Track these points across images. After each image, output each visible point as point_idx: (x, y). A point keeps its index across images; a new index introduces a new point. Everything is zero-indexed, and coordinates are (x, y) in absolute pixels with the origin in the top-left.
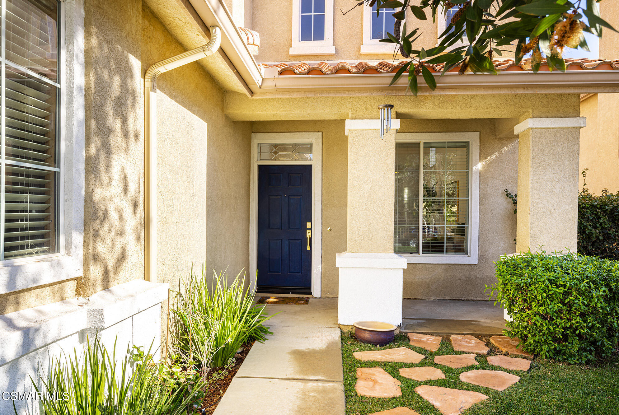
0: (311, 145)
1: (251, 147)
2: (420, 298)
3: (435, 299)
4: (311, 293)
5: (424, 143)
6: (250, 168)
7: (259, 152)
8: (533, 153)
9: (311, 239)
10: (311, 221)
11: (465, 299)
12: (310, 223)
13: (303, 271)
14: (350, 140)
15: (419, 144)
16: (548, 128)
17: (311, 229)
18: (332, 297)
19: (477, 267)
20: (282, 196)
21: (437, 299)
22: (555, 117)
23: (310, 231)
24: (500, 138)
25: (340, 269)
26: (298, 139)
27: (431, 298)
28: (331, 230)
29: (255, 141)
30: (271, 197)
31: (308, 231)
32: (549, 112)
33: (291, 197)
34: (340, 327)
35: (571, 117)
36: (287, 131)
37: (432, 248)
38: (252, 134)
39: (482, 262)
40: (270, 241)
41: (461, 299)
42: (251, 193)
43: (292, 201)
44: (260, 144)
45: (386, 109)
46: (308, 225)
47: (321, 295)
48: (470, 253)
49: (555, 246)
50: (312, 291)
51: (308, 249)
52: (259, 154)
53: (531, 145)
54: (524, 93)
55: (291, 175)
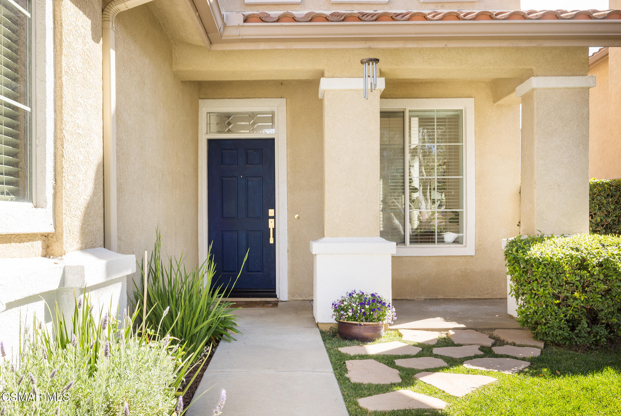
0: (273, 113)
1: (198, 116)
2: (408, 298)
3: (425, 299)
4: (276, 296)
5: (410, 111)
6: (198, 143)
7: (208, 123)
8: (537, 117)
9: (274, 230)
10: (274, 207)
11: (461, 298)
12: (273, 210)
13: (264, 270)
14: (326, 103)
15: (403, 112)
16: (553, 89)
17: (274, 217)
18: (302, 300)
19: (474, 259)
20: (237, 177)
21: (429, 299)
22: (562, 76)
23: (273, 220)
24: (499, 105)
25: (318, 257)
26: (257, 106)
27: (421, 297)
28: (299, 218)
29: (203, 109)
30: (224, 179)
31: (270, 220)
32: (554, 69)
33: (249, 179)
34: (318, 327)
35: (579, 75)
36: (244, 97)
37: (421, 239)
38: (200, 100)
39: (480, 252)
40: (223, 233)
41: (455, 298)
42: (199, 174)
43: (250, 183)
44: (210, 113)
45: (371, 63)
46: (271, 212)
47: (288, 297)
48: (466, 243)
49: (564, 225)
50: (277, 293)
51: (271, 241)
52: (208, 125)
53: (535, 108)
54: (527, 45)
55: (248, 151)
